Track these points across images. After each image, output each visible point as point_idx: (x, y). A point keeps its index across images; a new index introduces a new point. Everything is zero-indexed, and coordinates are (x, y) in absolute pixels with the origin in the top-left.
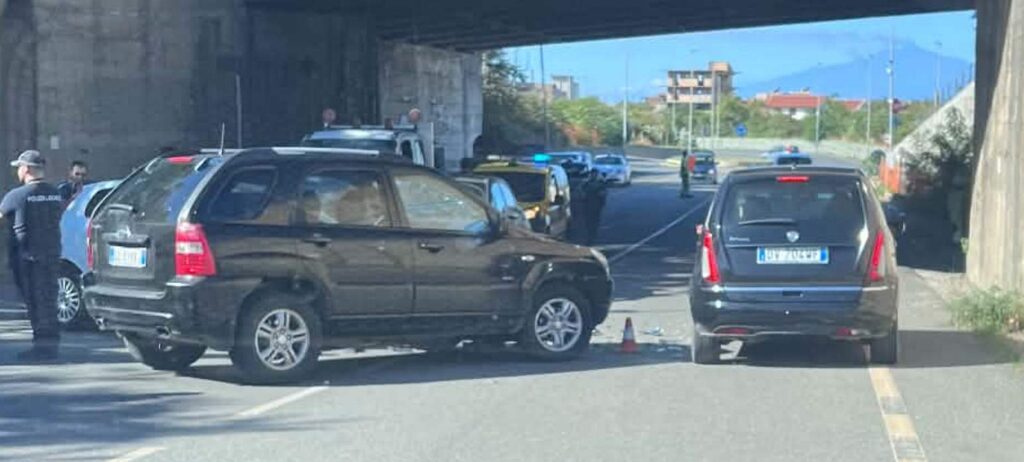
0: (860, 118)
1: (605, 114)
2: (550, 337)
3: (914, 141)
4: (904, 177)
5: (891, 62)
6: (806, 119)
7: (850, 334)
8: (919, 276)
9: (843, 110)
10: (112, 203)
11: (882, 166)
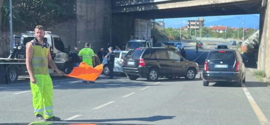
0: (236, 33)
2: (189, 76)
3: (248, 41)
4: (246, 48)
5: (244, 21)
6: (222, 33)
7: (232, 81)
9: (232, 31)
11: (241, 46)
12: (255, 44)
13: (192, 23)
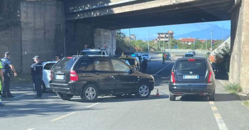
0: (204, 44)
1: (144, 44)
2: (142, 93)
3: (217, 50)
4: (215, 58)
5: (212, 31)
6: (191, 44)
7: (203, 94)
8: (219, 81)
9: (200, 42)
10: (56, 66)
11: (210, 55)
12: (224, 53)
13: (161, 36)
